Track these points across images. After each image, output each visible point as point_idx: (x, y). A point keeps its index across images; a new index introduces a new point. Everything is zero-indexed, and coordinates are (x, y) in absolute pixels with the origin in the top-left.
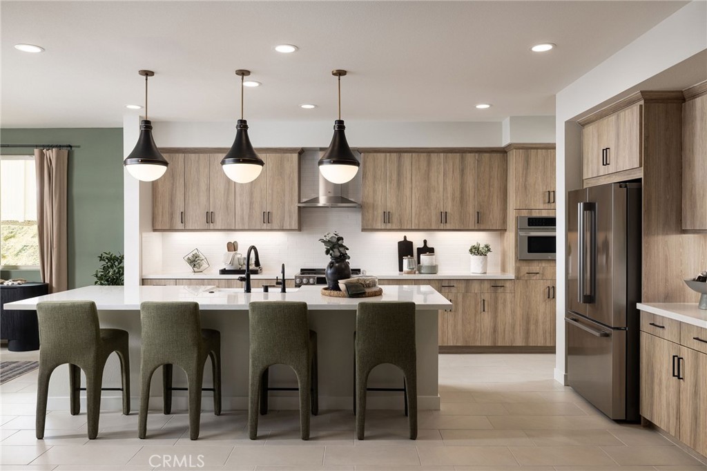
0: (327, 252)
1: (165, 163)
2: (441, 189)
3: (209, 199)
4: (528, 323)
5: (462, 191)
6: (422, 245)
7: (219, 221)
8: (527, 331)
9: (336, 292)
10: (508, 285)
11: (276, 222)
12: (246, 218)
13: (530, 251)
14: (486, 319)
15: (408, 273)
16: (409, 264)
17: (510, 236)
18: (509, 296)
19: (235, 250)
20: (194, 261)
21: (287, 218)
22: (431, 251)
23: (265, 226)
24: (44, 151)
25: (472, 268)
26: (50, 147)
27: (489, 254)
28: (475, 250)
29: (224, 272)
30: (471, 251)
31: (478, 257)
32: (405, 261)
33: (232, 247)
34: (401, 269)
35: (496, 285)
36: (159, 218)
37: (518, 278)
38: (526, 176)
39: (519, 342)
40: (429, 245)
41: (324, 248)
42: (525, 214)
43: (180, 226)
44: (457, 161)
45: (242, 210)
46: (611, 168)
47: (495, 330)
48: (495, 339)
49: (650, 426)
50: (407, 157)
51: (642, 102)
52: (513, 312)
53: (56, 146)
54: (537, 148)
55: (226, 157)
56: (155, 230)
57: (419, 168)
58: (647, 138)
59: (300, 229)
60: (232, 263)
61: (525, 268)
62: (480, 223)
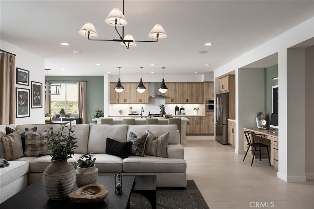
0: (160, 108)
1: (123, 88)
2: (186, 93)
3: (125, 95)
4: (209, 128)
5: (192, 93)
6: (181, 108)
7: (128, 102)
8: (208, 130)
9: (163, 117)
10: (204, 118)
11: (143, 102)
12: (135, 100)
13: (209, 109)
14: (198, 126)
15: (178, 115)
16: (178, 112)
17: (204, 105)
18: (204, 121)
19: (132, 109)
20: (121, 112)
21: (146, 101)
22: (184, 109)
23: (140, 103)
24: (80, 82)
25: (195, 113)
26: (82, 81)
27: (199, 110)
28: (195, 109)
29: (129, 115)
30: (194, 109)
31: (196, 111)
32: (177, 112)
33: (131, 108)
34: (176, 114)
35: (201, 118)
36: (112, 100)
37: (206, 116)
38: (208, 90)
39: (206, 133)
40: (183, 108)
41: (160, 107)
42: (208, 99)
43: (117, 103)
44: (191, 86)
45: (134, 98)
46: (224, 90)
47: (200, 130)
48: (200, 132)
49: (230, 145)
50: (177, 84)
51: (229, 76)
52: (205, 125)
53: (83, 81)
54: (211, 83)
55: (138, 87)
56: (110, 104)
57: (181, 87)
58: (230, 84)
59: (149, 104)
60: (131, 112)
61: (208, 114)
62: (196, 102)
